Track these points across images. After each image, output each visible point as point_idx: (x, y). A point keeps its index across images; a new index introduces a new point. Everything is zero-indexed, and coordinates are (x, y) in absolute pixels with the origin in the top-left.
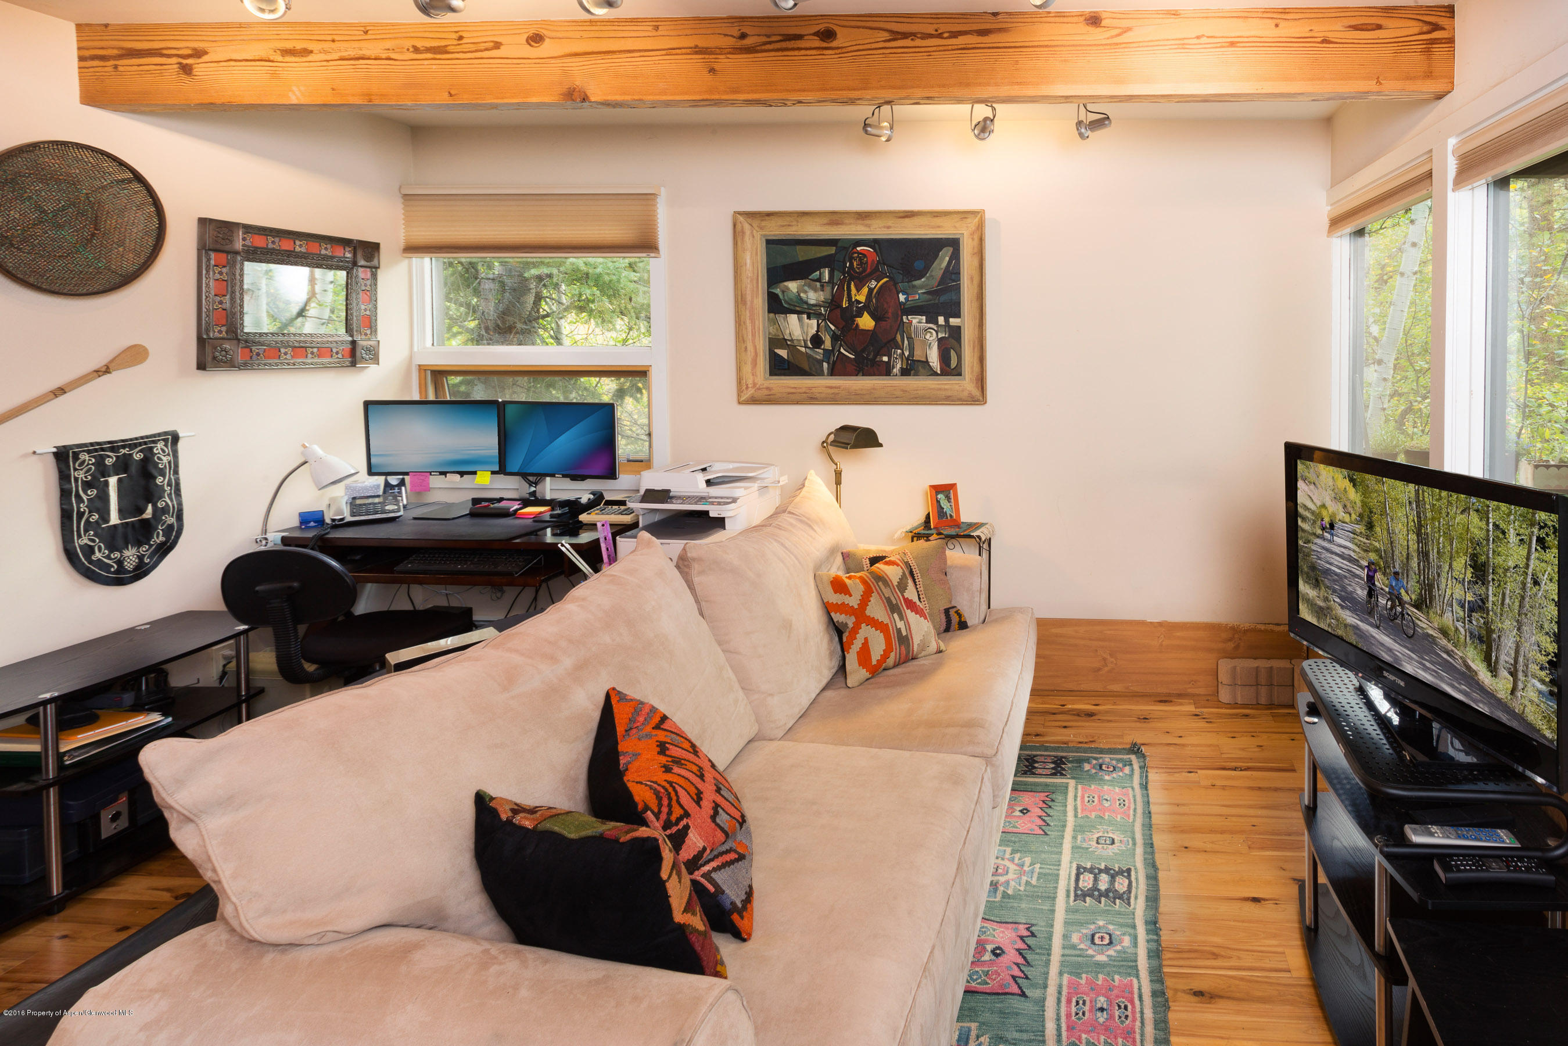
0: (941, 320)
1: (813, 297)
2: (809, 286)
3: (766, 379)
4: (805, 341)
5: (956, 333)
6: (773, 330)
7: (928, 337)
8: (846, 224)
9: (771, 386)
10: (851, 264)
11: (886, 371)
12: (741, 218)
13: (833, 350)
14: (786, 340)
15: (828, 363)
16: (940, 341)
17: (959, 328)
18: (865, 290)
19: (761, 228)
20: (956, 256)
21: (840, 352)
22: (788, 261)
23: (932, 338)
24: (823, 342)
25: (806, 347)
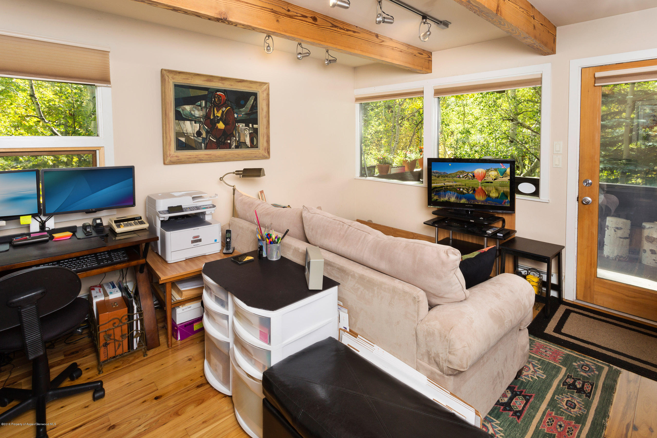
0: (251, 125)
1: (197, 113)
2: (196, 108)
3: (175, 152)
4: (193, 134)
5: (256, 131)
6: (177, 128)
7: (245, 132)
8: (214, 82)
9: (178, 155)
10: (215, 100)
11: (229, 146)
12: (165, 72)
13: (206, 138)
14: (184, 133)
15: (204, 144)
16: (250, 134)
17: (257, 129)
18: (221, 111)
19: (173, 78)
20: (256, 99)
21: (210, 139)
22: (186, 96)
23: (247, 132)
24: (202, 134)
25: (194, 136)
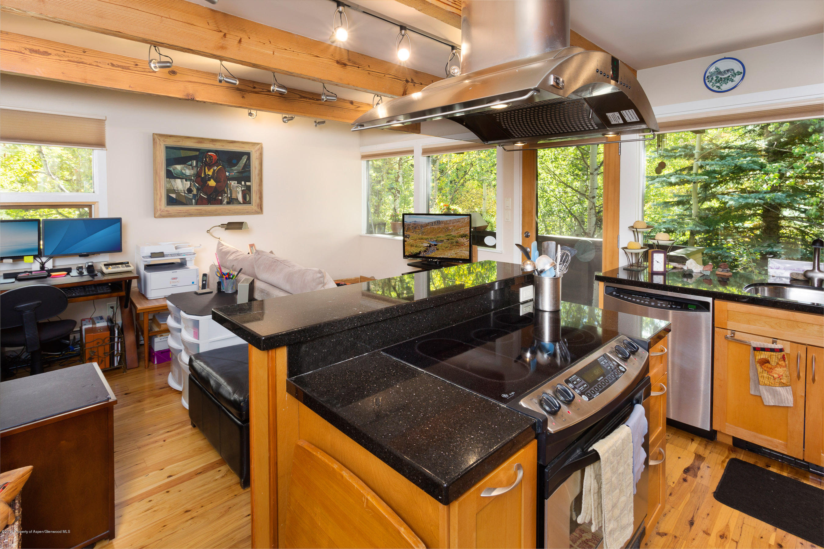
0: (243, 183)
1: (188, 172)
2: (186, 167)
3: (165, 207)
4: (184, 191)
5: (249, 188)
6: (168, 186)
7: (238, 189)
8: (205, 143)
9: (168, 210)
10: (206, 160)
11: (220, 202)
12: (156, 136)
13: (197, 194)
14: (175, 190)
15: (195, 200)
16: (242, 191)
17: (250, 186)
18: (212, 170)
19: (164, 141)
20: (249, 159)
21: (200, 195)
22: (177, 157)
23: (239, 190)
24: (193, 191)
25: (185, 193)
